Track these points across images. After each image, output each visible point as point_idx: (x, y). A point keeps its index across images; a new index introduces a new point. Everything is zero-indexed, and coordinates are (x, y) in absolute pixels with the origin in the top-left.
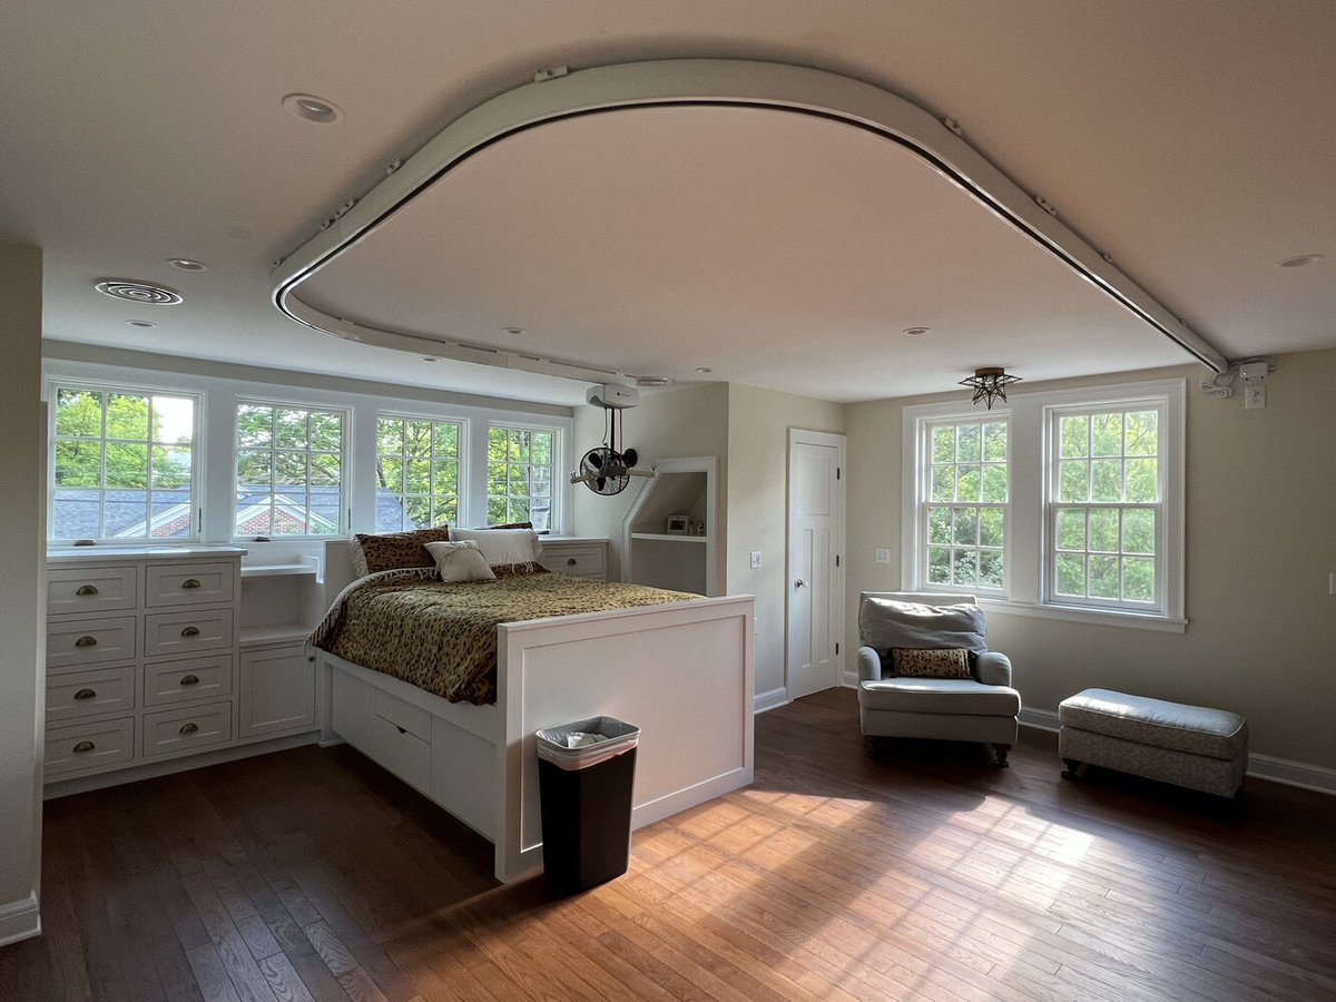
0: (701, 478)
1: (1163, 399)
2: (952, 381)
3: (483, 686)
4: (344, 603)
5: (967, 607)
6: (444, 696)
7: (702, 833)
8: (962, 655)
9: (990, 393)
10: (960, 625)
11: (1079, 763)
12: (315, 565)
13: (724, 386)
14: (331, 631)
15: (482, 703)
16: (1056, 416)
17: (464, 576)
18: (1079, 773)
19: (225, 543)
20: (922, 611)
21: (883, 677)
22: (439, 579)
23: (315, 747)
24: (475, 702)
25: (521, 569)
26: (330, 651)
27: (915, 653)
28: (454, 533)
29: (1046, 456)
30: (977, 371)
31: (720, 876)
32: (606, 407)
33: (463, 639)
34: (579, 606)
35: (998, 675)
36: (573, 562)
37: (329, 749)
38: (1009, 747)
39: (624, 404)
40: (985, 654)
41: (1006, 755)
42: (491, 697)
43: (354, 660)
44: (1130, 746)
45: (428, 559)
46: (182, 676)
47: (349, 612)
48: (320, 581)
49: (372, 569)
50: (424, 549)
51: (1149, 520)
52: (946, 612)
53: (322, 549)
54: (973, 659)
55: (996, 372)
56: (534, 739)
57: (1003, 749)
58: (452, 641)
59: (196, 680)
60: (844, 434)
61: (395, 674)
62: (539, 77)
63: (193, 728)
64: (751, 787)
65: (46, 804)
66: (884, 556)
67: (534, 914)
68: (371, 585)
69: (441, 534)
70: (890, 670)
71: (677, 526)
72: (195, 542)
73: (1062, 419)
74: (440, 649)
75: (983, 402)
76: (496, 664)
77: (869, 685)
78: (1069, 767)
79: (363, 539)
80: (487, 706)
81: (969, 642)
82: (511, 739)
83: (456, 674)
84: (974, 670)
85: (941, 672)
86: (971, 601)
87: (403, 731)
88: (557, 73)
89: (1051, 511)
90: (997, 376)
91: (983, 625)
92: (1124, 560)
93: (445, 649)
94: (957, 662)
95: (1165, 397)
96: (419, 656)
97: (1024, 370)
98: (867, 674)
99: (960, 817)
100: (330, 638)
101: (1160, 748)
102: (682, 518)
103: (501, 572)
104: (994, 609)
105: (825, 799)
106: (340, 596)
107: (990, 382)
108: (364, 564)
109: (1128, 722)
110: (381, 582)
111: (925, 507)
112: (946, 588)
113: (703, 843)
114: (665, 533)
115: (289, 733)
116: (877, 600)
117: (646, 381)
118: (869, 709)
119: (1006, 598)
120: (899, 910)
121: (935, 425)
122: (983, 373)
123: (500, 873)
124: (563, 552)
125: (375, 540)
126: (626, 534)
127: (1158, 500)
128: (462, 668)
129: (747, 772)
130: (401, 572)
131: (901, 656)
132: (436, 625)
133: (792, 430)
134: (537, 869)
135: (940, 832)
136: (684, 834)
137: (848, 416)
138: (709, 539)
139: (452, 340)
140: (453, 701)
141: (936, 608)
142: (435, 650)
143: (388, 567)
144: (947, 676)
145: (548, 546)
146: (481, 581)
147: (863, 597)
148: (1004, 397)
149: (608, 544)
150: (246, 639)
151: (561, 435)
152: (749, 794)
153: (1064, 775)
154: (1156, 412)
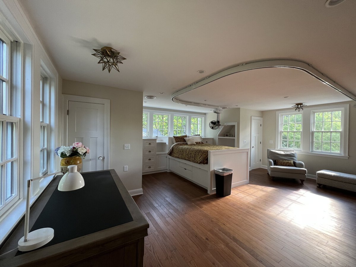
0: (234, 126)
1: (343, 109)
2: (290, 106)
3: (205, 161)
4: (173, 148)
5: (293, 152)
6: (197, 163)
7: (242, 190)
8: (292, 162)
9: (299, 108)
10: (291, 156)
11: (321, 185)
12: (166, 141)
13: (239, 109)
14: (171, 152)
15: (205, 164)
16: (314, 113)
17: (191, 144)
18: (321, 186)
19: (152, 137)
20: (282, 153)
21: (274, 165)
22: (187, 144)
23: (167, 172)
24: (204, 164)
25: (199, 143)
26: (170, 156)
27: (281, 161)
28: (188, 136)
29: (312, 121)
30: (296, 104)
31: (248, 197)
32: (217, 113)
33: (200, 153)
34: (218, 149)
35: (301, 166)
36: (207, 142)
37: (169, 172)
38: (304, 180)
39: (220, 112)
40: (297, 162)
41: (303, 182)
42: (207, 163)
43: (176, 157)
44: (335, 181)
45: (185, 141)
46: (149, 159)
47: (174, 149)
48: (167, 144)
49: (176, 142)
50: (184, 139)
51: (338, 135)
52: (288, 153)
53: (168, 139)
54: (294, 163)
55: (301, 104)
56: (214, 170)
57: (302, 181)
58: (198, 154)
59: (150, 159)
60: (262, 117)
61: (186, 159)
62: (240, 65)
63: (150, 167)
64: (249, 184)
65: (142, 175)
66: (272, 142)
67: (217, 199)
68: (177, 145)
69: (186, 136)
70: (275, 164)
71: (227, 136)
72: (148, 137)
73: (316, 113)
74: (195, 155)
75: (297, 110)
76: (208, 158)
77: (272, 167)
78: (319, 185)
79: (174, 137)
80: (206, 165)
81: (293, 159)
82: (211, 170)
83: (199, 159)
84: (295, 164)
85: (287, 165)
86: (293, 151)
87: (186, 169)
88: (243, 64)
89: (313, 133)
90: (301, 105)
91: (297, 156)
92: (332, 143)
93: (196, 155)
94: (291, 163)
95: (343, 108)
96: (190, 156)
97: (307, 103)
98: (271, 165)
99: (295, 192)
100: (171, 154)
101: (342, 182)
102: (228, 134)
103: (197, 143)
104: (298, 153)
105: (265, 187)
106: (172, 146)
107: (299, 106)
108: (175, 141)
109: (334, 176)
110: (178, 144)
111: (281, 132)
112: (287, 148)
113: (243, 192)
114: (225, 137)
115: (163, 169)
116: (272, 150)
117: (224, 108)
118: (271, 171)
119: (301, 151)
120: (287, 206)
121: (283, 115)
122: (298, 104)
123: (209, 192)
124: (205, 140)
125: (176, 137)
126: (217, 137)
127: (340, 130)
128: (201, 158)
129: (247, 180)
130: (181, 143)
131: (278, 161)
132: (194, 151)
133: (252, 117)
134: (215, 193)
135: (291, 194)
136: (239, 190)
137: (263, 113)
138: (236, 138)
139: (192, 102)
140: (199, 163)
141: (285, 152)
142: (194, 155)
143: (179, 142)
144: (289, 166)
145: (203, 139)
146: (194, 145)
147: (268, 150)
148: (303, 109)
149: (213, 139)
150: (157, 153)
151: (203, 118)
152: (249, 185)
153: (318, 187)
154: (341, 111)
